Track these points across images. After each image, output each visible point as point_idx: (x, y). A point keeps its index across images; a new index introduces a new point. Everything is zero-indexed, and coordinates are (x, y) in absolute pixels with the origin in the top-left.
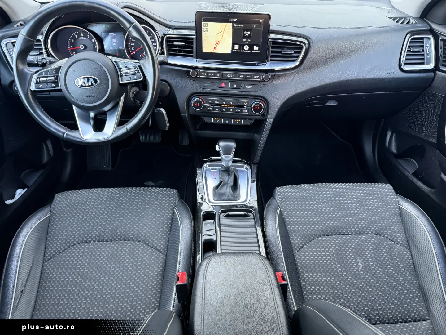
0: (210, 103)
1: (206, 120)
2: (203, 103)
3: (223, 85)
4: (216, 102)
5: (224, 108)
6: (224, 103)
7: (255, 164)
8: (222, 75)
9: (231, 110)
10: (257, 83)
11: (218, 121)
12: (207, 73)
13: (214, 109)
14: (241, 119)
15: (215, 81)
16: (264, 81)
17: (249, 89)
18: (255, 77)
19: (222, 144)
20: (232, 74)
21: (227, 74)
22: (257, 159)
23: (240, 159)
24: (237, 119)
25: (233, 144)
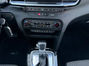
0: (33, 23)
1: (32, 31)
2: (30, 23)
3: (39, 14)
4: (36, 23)
5: (41, 26)
6: (40, 23)
7: (56, 51)
8: (39, 9)
9: (44, 26)
10: (57, 13)
11: (38, 31)
12: (31, 8)
13: (35, 26)
14: (49, 30)
15: (35, 13)
16: (60, 12)
17: (53, 16)
18: (55, 10)
19: (39, 43)
20: (44, 9)
21: (41, 9)
22: (57, 49)
23: (49, 49)
24: (47, 30)
25: (45, 44)
